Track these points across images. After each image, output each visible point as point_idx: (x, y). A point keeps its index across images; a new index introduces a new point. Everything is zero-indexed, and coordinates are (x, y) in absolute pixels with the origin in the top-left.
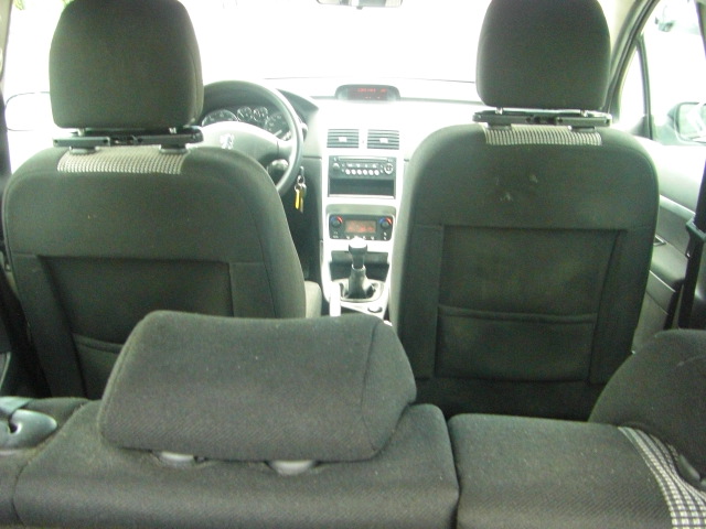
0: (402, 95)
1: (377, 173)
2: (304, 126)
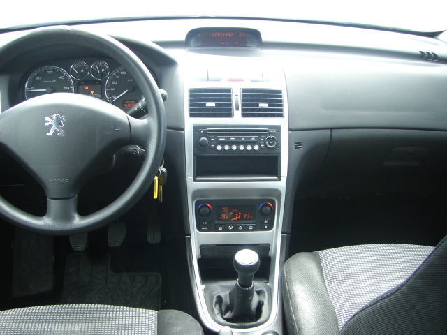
0: (265, 38)
1: (256, 148)
2: (163, 91)
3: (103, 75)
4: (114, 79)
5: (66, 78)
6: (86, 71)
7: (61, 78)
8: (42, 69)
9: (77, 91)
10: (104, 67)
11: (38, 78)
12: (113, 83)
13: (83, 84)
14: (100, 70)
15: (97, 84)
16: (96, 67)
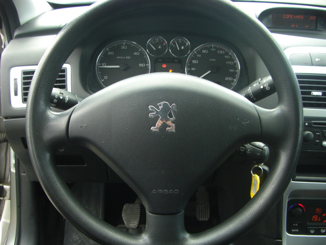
3: (183, 52)
4: (195, 57)
5: (142, 54)
6: (164, 48)
7: (135, 54)
8: (115, 44)
9: (154, 70)
10: (184, 44)
11: (110, 53)
12: (194, 62)
13: (160, 62)
14: (180, 48)
15: (176, 62)
16: (175, 44)
